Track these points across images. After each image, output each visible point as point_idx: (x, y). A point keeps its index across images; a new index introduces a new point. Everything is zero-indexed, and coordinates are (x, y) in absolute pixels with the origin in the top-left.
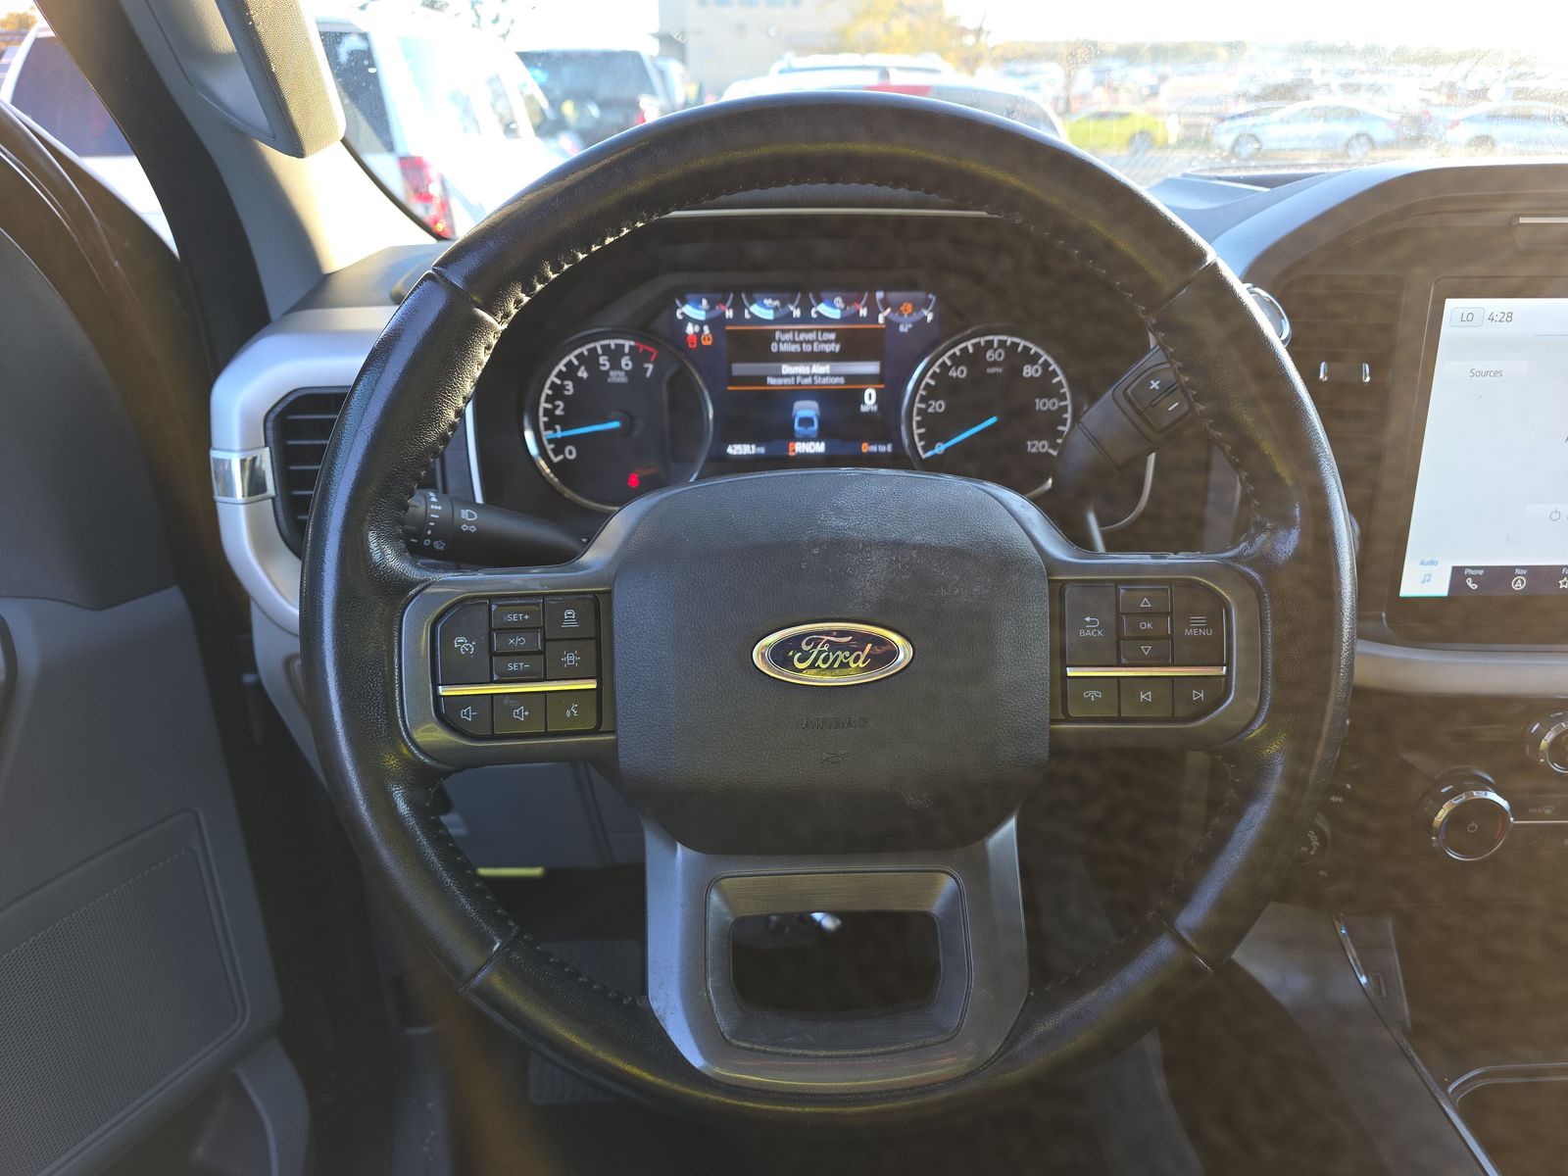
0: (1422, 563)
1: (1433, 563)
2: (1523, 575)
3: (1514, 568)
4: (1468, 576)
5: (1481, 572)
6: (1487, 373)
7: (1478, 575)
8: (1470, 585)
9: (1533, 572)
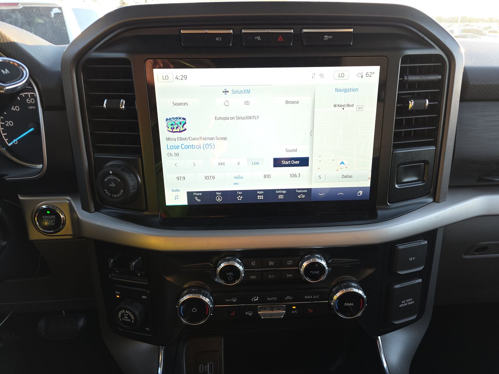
0: (173, 191)
1: (177, 190)
2: (220, 195)
3: (215, 192)
4: (195, 196)
5: (201, 194)
6: (180, 104)
7: (199, 195)
8: (197, 199)
9: (224, 193)
